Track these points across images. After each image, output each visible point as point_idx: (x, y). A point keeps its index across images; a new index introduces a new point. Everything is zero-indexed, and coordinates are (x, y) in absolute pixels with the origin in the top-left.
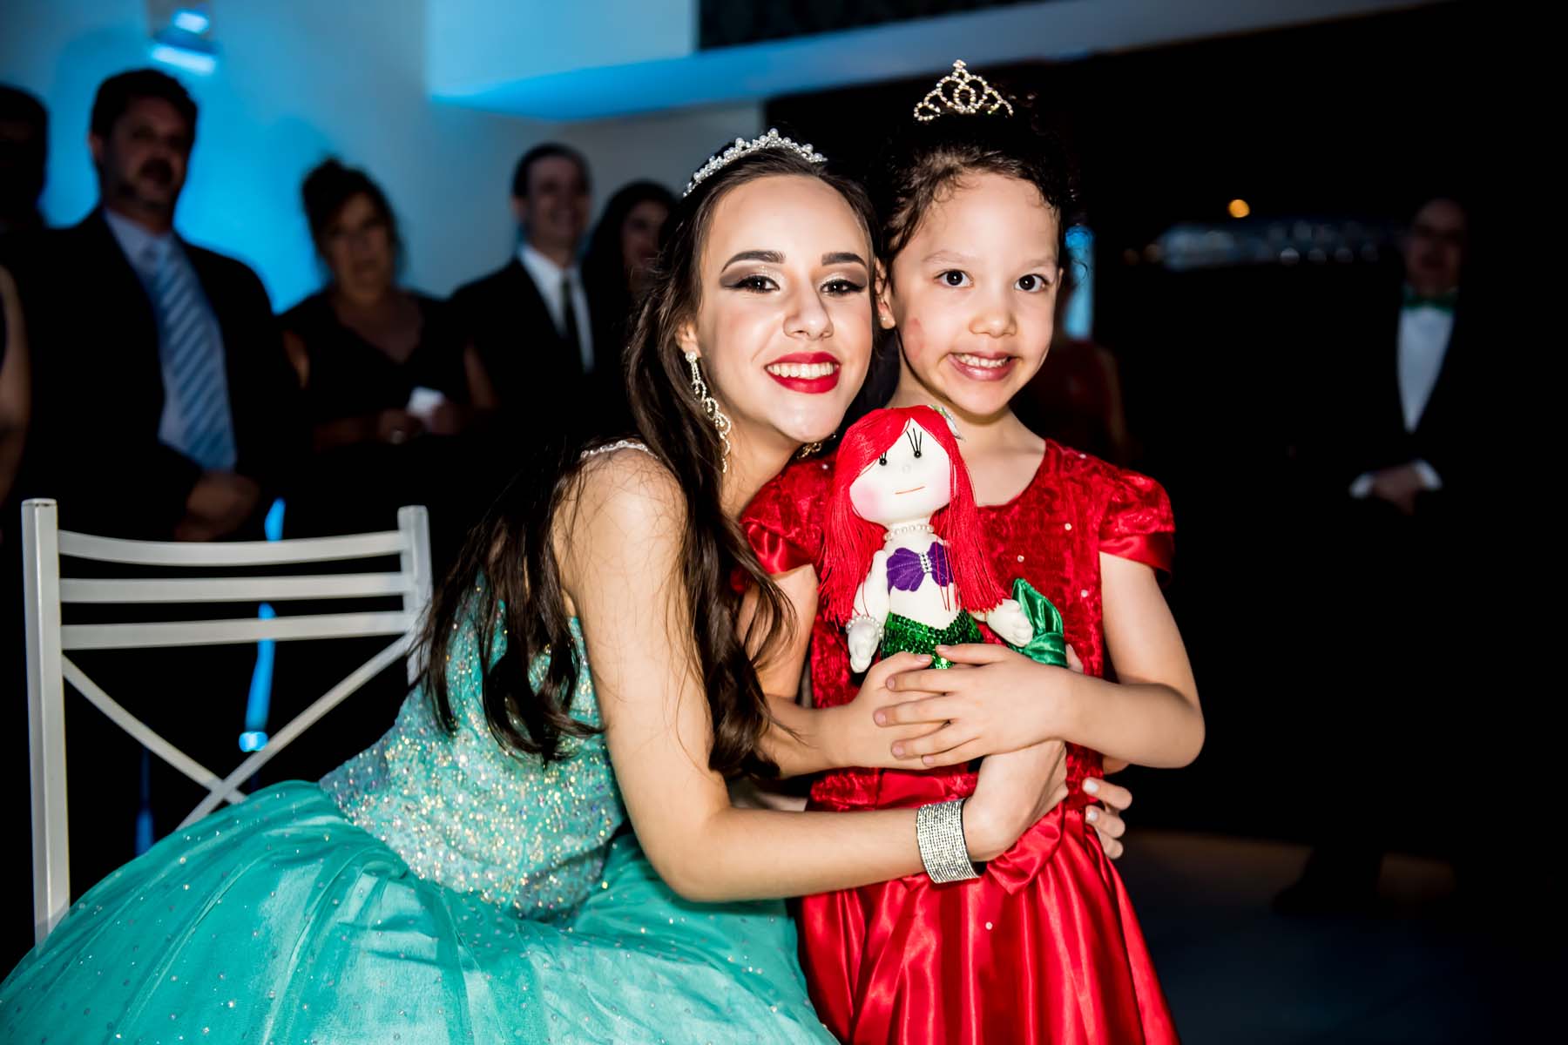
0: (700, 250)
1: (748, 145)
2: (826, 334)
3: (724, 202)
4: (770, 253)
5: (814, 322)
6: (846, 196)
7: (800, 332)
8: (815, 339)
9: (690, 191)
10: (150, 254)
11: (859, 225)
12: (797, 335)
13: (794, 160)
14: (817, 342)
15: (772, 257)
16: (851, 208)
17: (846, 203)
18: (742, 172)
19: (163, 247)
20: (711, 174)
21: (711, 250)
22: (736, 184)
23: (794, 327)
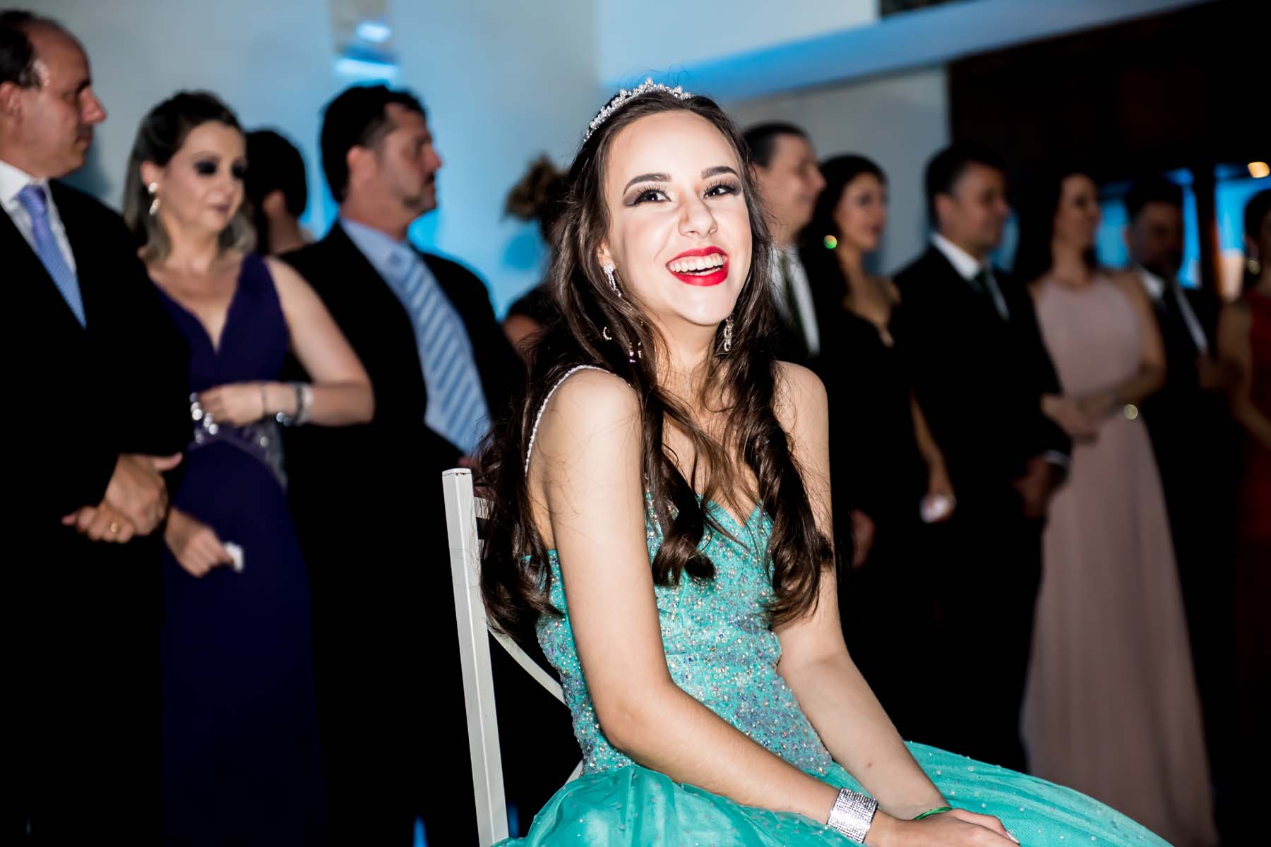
0: (603, 180)
1: (630, 93)
2: (712, 231)
3: (617, 139)
4: (660, 175)
5: (702, 223)
6: (714, 122)
7: (692, 232)
8: (705, 237)
9: (589, 137)
10: (395, 260)
11: (728, 144)
12: (690, 234)
13: (668, 100)
14: (707, 239)
15: (663, 177)
16: (719, 132)
17: (714, 128)
18: (628, 114)
19: (407, 255)
20: (603, 120)
21: (612, 180)
22: (624, 125)
23: (686, 229)
